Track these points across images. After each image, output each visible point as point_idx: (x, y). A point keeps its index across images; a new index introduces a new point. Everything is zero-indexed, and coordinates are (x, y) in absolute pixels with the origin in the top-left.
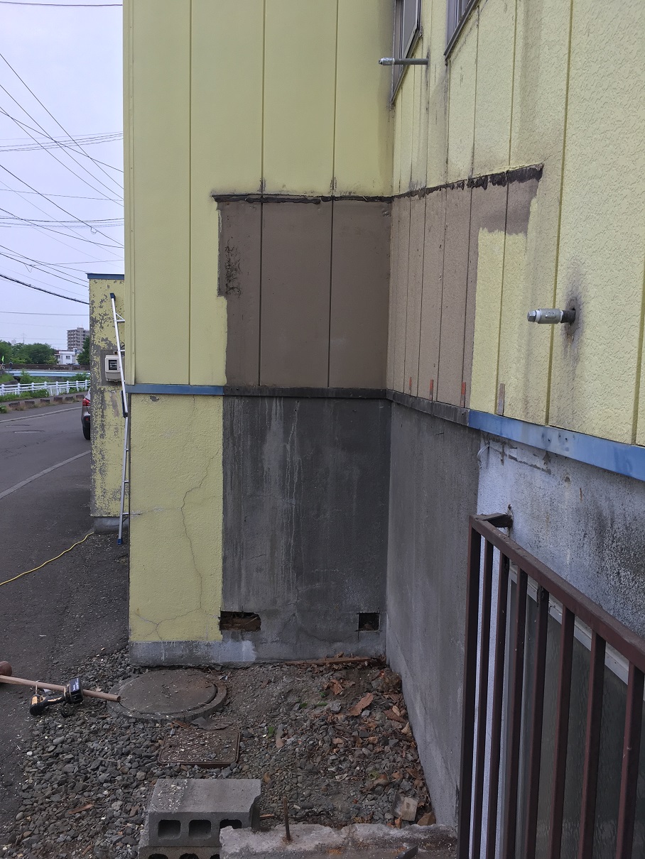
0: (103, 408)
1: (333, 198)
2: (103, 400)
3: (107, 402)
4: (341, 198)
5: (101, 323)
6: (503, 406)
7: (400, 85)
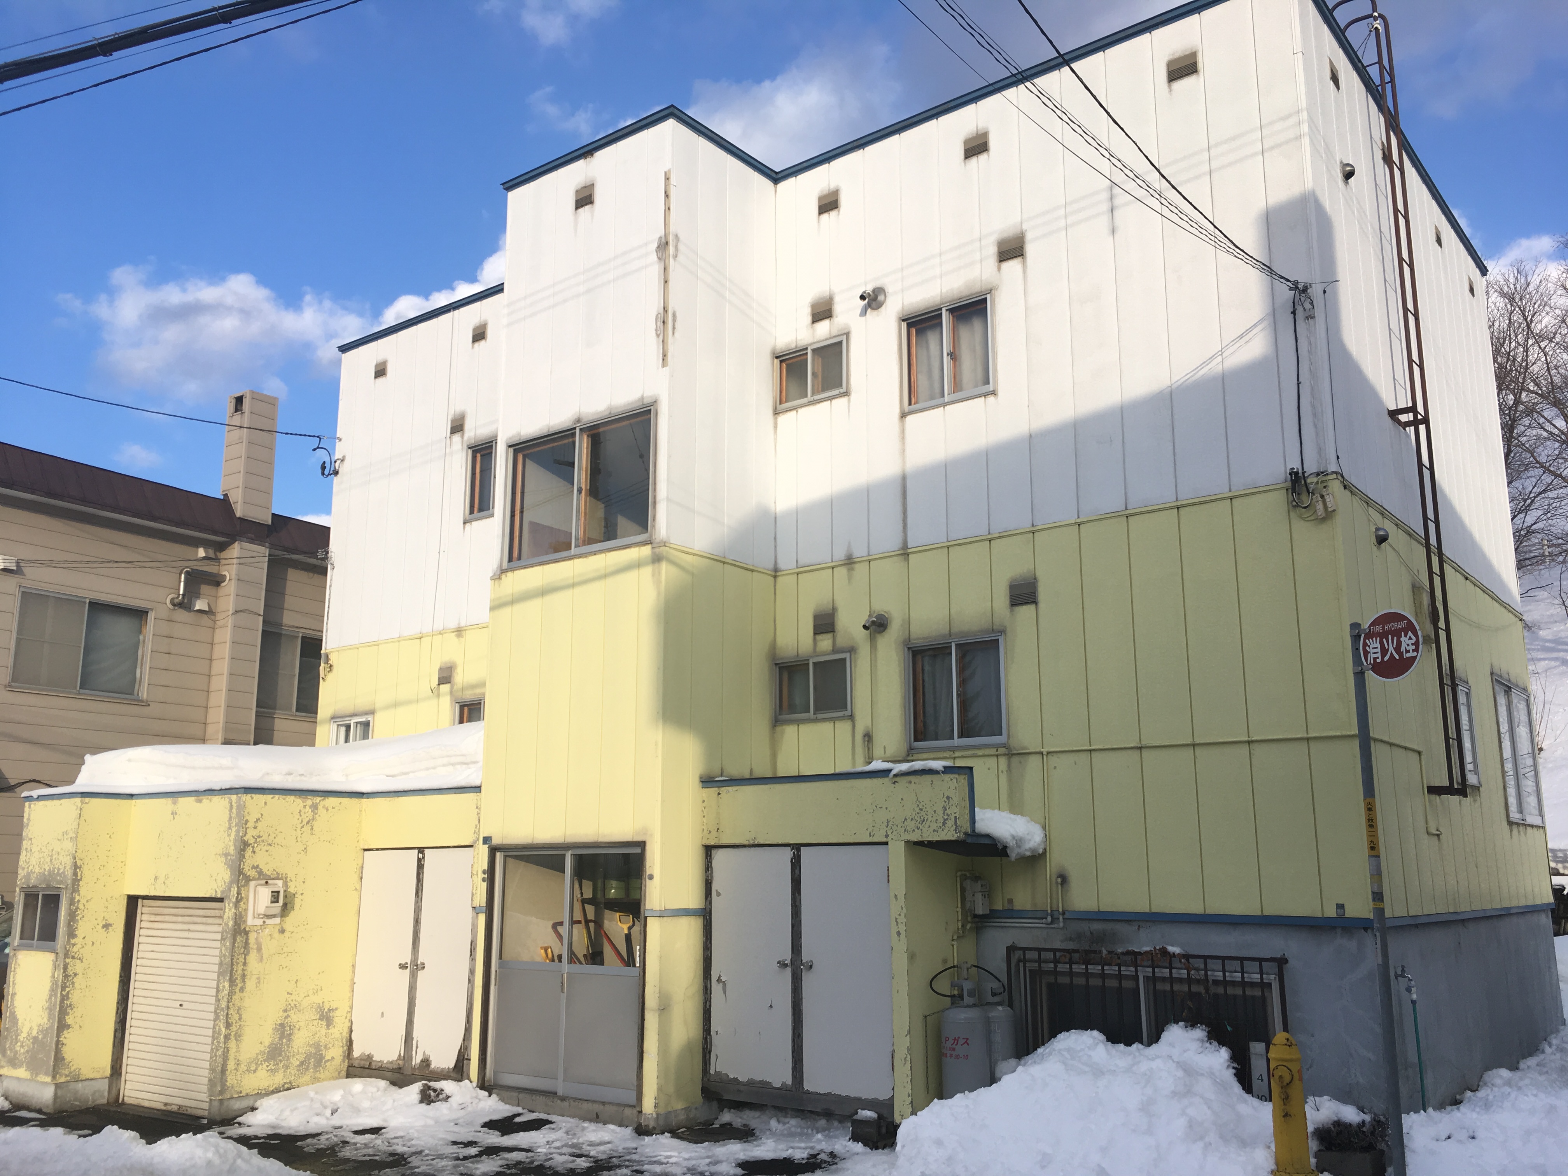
0: (246, 955)
2: (247, 943)
3: (251, 946)
5: (253, 847)
6: (1013, 906)
7: (798, 722)
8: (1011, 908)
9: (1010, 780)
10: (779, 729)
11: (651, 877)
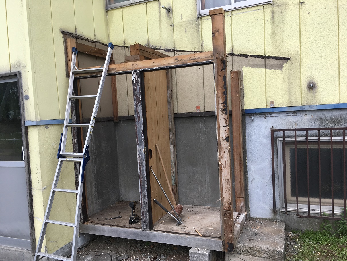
1: (95, 42)
4: (98, 42)
6: (274, 105)
7: (122, 7)
8: (272, 106)
9: (273, 26)
10: (109, 13)
11: (27, 98)
